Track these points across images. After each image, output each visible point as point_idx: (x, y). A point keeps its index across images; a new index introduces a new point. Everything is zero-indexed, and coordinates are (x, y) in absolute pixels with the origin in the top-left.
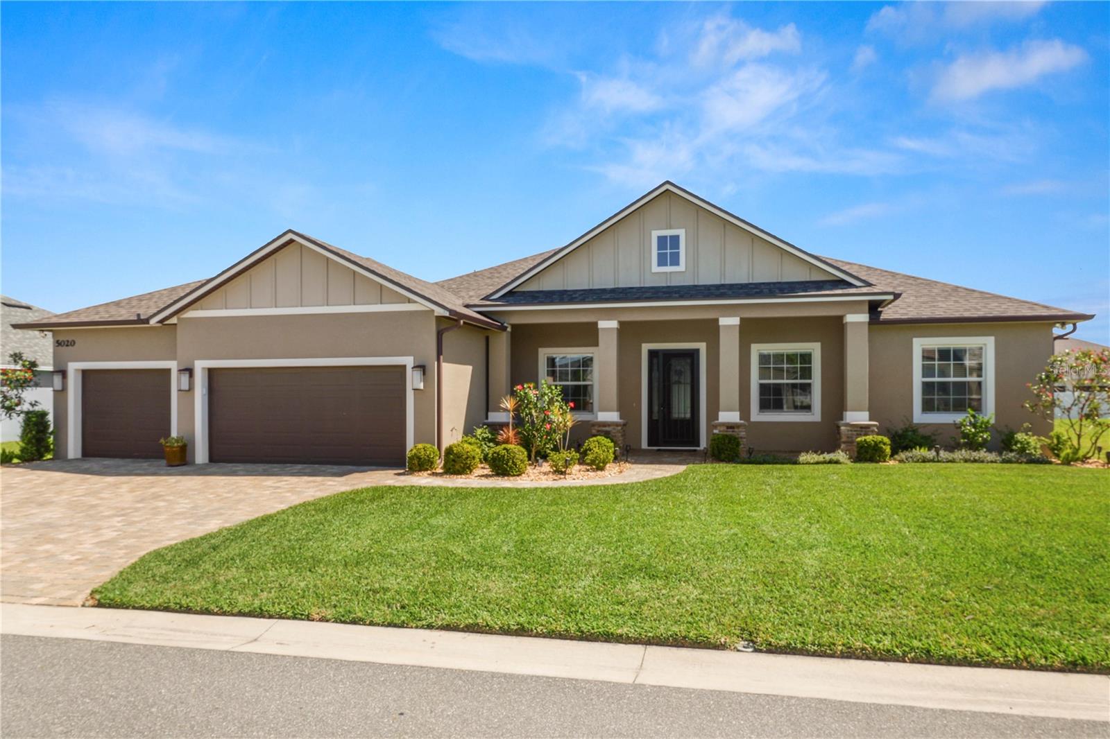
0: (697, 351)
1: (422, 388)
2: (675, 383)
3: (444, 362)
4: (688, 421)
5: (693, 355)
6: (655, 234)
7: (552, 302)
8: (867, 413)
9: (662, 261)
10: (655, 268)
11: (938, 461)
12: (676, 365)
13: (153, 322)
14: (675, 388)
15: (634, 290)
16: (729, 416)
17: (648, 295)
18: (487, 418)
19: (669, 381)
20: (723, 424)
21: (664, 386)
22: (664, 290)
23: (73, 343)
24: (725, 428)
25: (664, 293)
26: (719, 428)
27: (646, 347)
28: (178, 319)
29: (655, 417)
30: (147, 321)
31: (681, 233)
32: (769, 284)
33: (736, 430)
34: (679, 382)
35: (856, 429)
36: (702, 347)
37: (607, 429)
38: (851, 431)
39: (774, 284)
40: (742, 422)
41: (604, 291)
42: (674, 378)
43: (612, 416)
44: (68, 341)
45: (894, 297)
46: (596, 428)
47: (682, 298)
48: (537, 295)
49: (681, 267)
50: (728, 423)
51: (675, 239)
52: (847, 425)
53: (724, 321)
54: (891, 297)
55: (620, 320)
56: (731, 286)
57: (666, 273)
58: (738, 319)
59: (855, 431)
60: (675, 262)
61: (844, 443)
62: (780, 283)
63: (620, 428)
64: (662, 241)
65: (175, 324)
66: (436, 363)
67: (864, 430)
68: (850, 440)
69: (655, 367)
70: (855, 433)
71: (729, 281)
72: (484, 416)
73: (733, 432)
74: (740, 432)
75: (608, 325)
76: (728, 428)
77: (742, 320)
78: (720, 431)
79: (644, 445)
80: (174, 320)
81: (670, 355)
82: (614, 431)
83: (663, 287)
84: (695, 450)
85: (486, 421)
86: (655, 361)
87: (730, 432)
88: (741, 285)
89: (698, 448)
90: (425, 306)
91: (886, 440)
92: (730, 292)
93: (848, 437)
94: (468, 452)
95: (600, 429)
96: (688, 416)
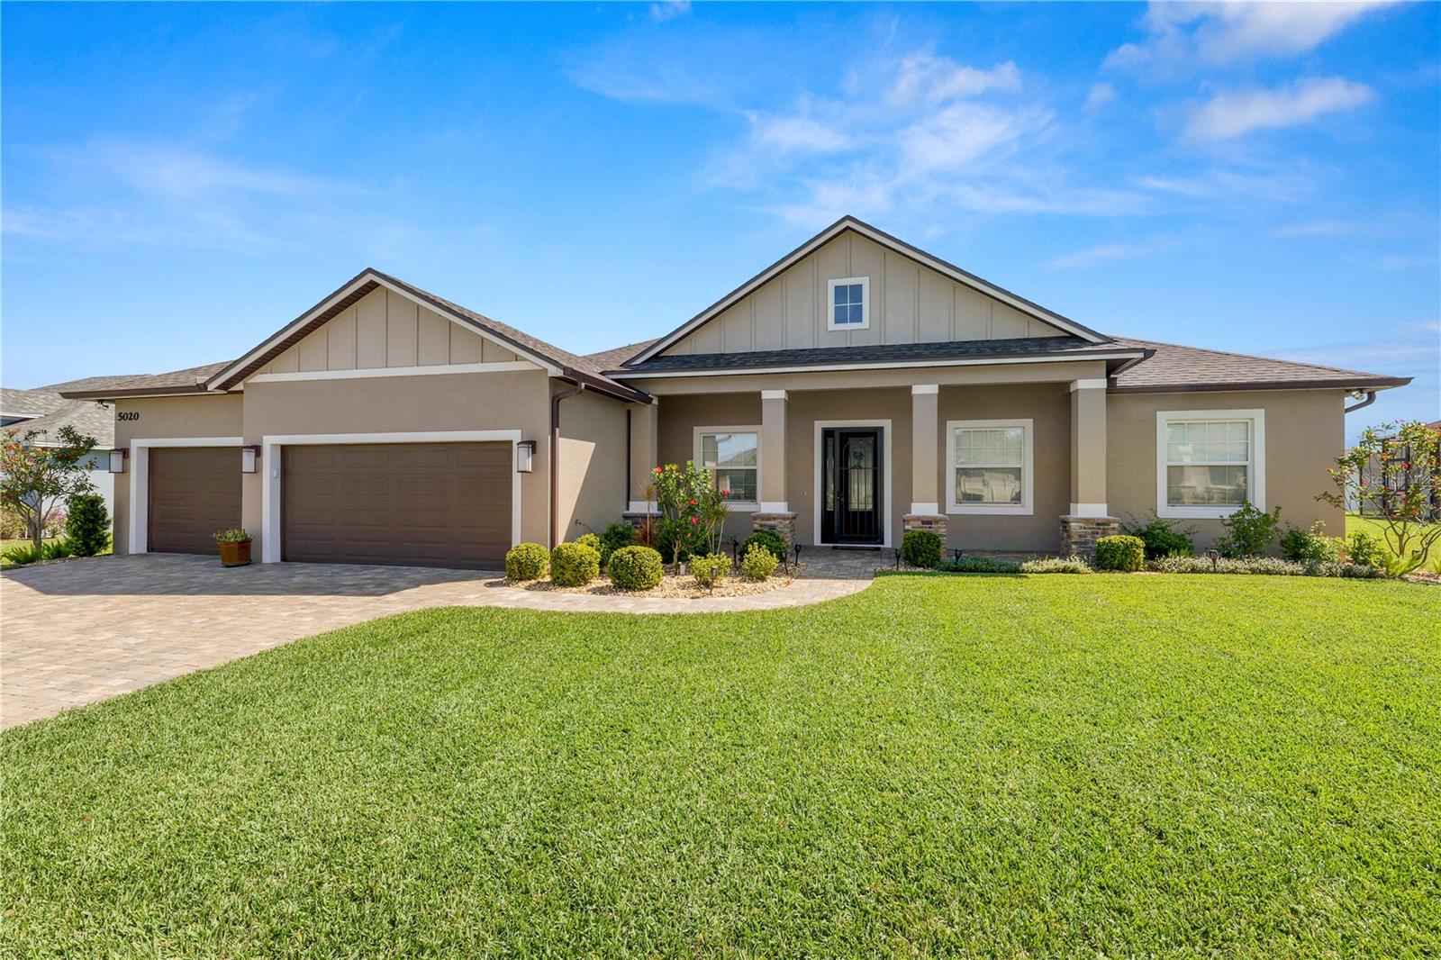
1: (530, 470)
3: (561, 436)
4: (869, 513)
5: (875, 435)
6: (832, 284)
7: (705, 368)
8: (1105, 505)
10: (832, 326)
11: (1215, 572)
12: (855, 445)
13: (211, 387)
14: (854, 475)
15: (807, 353)
16: (924, 508)
17: (823, 357)
19: (847, 465)
20: (917, 519)
21: (841, 471)
22: (843, 352)
23: (135, 416)
25: (844, 355)
26: (911, 523)
28: (244, 384)
30: (203, 387)
31: (864, 281)
32: (976, 342)
34: (859, 467)
35: (1091, 526)
36: (887, 424)
37: (772, 523)
38: (1085, 528)
40: (941, 515)
42: (852, 462)
43: (780, 508)
44: (131, 414)
46: (758, 521)
47: (866, 359)
48: (687, 359)
49: (865, 324)
50: (924, 517)
51: (857, 290)
53: (918, 390)
55: (788, 389)
56: (928, 346)
57: (846, 331)
58: (937, 386)
59: (1090, 528)
60: (857, 316)
61: (1076, 543)
62: (988, 341)
63: (787, 522)
64: (840, 291)
65: (241, 392)
66: (549, 437)
67: (1101, 527)
68: (1082, 540)
69: (830, 449)
70: (1090, 531)
71: (924, 339)
74: (940, 528)
75: (774, 395)
76: (923, 523)
77: (941, 387)
78: (913, 527)
79: (817, 541)
80: (240, 386)
81: (847, 435)
82: (781, 526)
83: (842, 349)
84: (878, 549)
86: (830, 441)
88: (939, 344)
89: (881, 546)
91: (1139, 541)
92: (927, 353)
93: (1080, 536)
94: (582, 556)
95: (763, 522)
96: (870, 507)
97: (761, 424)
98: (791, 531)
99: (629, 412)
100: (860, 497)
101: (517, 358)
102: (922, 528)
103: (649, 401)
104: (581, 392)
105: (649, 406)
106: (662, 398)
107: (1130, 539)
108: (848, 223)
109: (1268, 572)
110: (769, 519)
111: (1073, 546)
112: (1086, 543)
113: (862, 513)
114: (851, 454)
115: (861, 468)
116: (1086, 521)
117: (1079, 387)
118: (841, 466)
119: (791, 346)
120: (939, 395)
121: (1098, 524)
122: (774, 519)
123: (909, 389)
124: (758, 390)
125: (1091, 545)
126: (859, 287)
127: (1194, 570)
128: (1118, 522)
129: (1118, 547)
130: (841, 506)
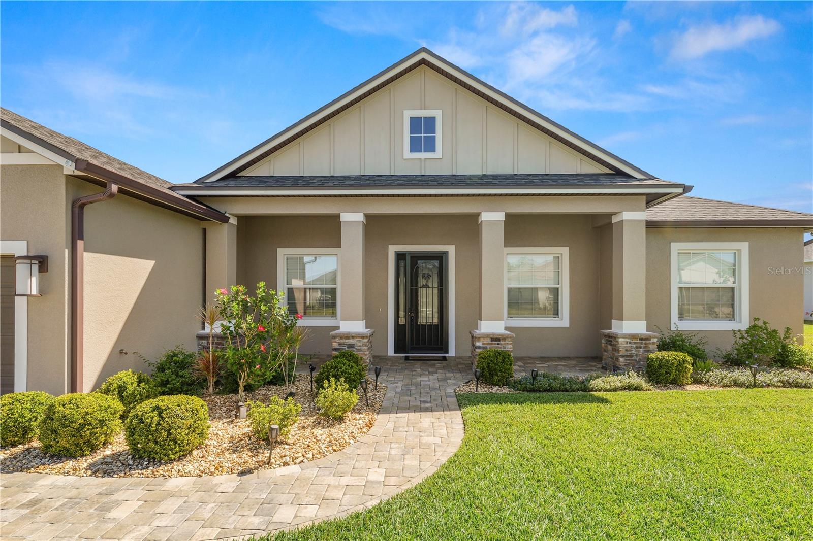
0: (446, 253)
2: (423, 286)
5: (441, 258)
6: (408, 114)
9: (415, 146)
10: (408, 154)
14: (422, 292)
18: (203, 328)
19: (416, 285)
20: (487, 336)
21: (412, 290)
24: (489, 340)
27: (393, 249)
29: (402, 321)
31: (437, 114)
33: (502, 342)
34: (427, 286)
36: (451, 249)
38: (630, 343)
39: (542, 175)
41: (347, 178)
42: (422, 282)
43: (357, 327)
45: (683, 191)
46: (337, 340)
49: (438, 154)
50: (494, 334)
52: (625, 336)
53: (486, 216)
54: (680, 190)
55: (365, 212)
56: (495, 177)
59: (635, 343)
61: (623, 356)
62: (547, 175)
63: (366, 340)
64: (415, 123)
67: (644, 342)
68: (628, 353)
69: (402, 270)
70: (634, 345)
72: (200, 325)
73: (498, 344)
75: (352, 218)
76: (492, 339)
78: (483, 344)
79: (391, 352)
81: (417, 257)
82: (359, 344)
83: (416, 176)
85: (202, 332)
86: (402, 264)
87: (495, 346)
90: (42, 157)
93: (626, 350)
95: (342, 341)
96: (436, 321)
97: (339, 246)
98: (369, 348)
99: (204, 231)
100: (427, 313)
101: (20, 149)
102: (492, 344)
103: (225, 220)
104: (112, 195)
105: (226, 225)
106: (243, 219)
107: (681, 355)
108: (423, 55)
109: (798, 385)
110: (348, 338)
111: (621, 359)
112: (631, 356)
113: (430, 326)
114: (420, 275)
115: (429, 287)
116: (633, 336)
117: (624, 219)
118: (412, 285)
119: (369, 172)
120: (505, 221)
121: (641, 339)
122: (353, 337)
123: (477, 215)
124: (337, 212)
125: (635, 358)
126: (433, 119)
127: (736, 384)
128: (656, 338)
129: (673, 364)
130: (412, 321)
